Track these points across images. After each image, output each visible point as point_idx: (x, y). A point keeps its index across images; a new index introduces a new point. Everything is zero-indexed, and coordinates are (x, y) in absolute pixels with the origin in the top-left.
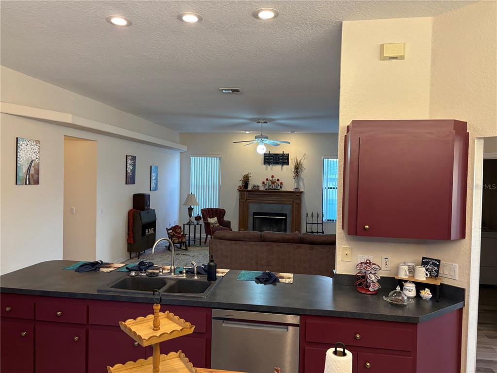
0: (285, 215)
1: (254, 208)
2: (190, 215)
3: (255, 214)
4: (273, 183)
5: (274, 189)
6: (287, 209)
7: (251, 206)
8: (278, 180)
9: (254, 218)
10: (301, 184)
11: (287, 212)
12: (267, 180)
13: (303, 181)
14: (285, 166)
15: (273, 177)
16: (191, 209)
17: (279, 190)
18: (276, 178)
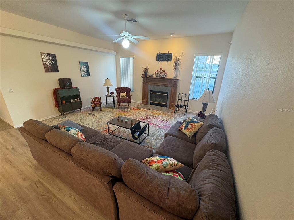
0: (167, 93)
1: (150, 88)
2: (108, 91)
3: (151, 91)
4: (161, 73)
5: (161, 77)
6: (168, 90)
7: (149, 86)
8: (164, 71)
9: (150, 93)
10: (178, 74)
11: (169, 92)
12: (158, 71)
13: (180, 72)
14: (169, 62)
15: (161, 69)
16: (108, 88)
17: (165, 77)
18: (163, 70)
